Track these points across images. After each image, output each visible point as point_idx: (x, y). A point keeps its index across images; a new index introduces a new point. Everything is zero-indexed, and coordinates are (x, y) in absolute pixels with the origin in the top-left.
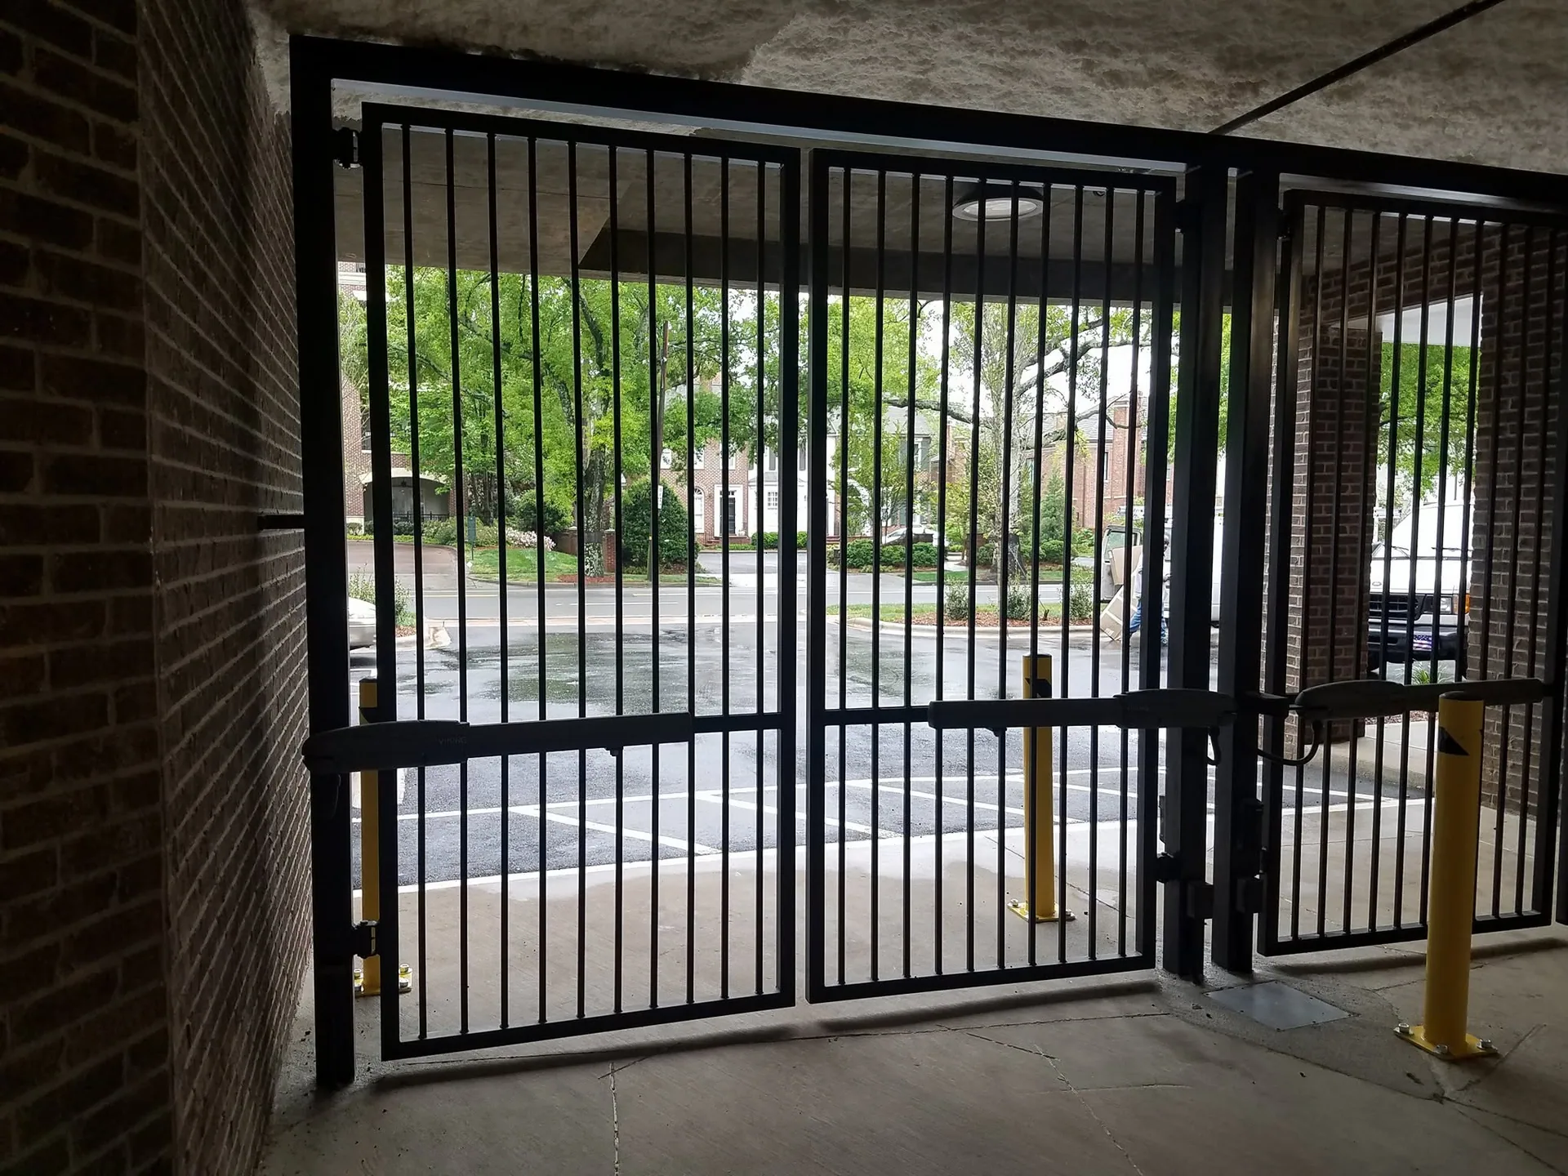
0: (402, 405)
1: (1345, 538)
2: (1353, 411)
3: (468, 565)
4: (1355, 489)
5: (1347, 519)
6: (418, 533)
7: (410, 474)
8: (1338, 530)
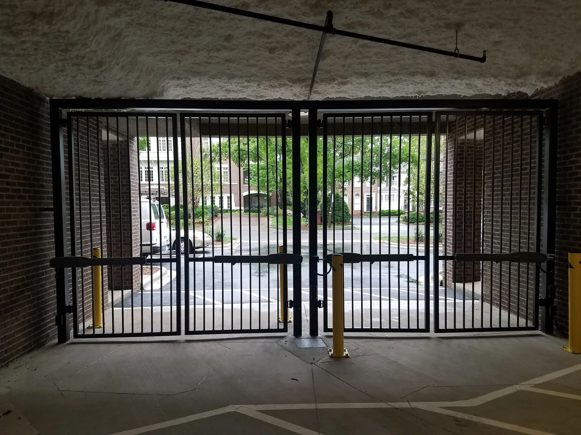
0: (254, 169)
1: (468, 211)
2: (469, 167)
3: (270, 223)
4: (471, 194)
5: (468, 205)
6: (259, 212)
7: (257, 192)
8: (465, 208)
